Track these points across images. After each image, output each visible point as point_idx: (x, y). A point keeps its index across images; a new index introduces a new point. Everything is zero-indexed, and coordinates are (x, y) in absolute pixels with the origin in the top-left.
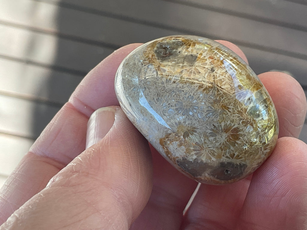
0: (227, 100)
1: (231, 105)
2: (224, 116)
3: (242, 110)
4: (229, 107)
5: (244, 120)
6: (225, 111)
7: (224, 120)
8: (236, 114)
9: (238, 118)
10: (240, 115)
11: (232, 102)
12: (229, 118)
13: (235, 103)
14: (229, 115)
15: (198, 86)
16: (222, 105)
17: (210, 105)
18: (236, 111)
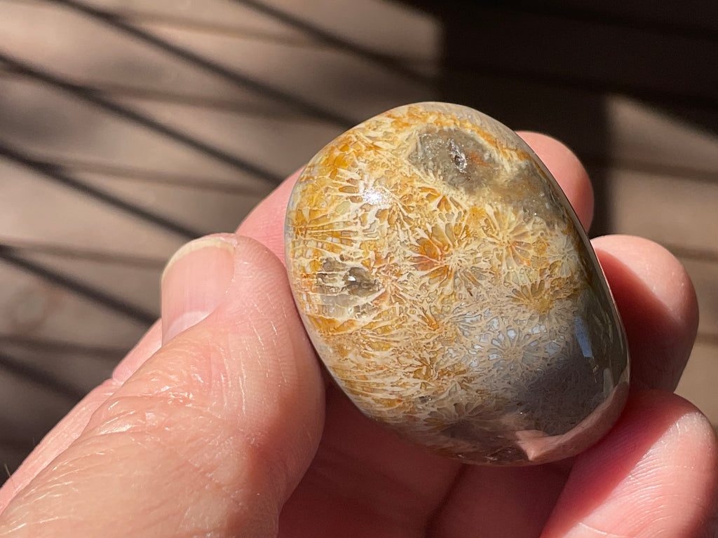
0: (420, 334)
1: (414, 321)
2: (439, 306)
3: (391, 300)
4: (420, 320)
5: (394, 277)
6: (433, 315)
7: (443, 297)
8: (410, 300)
9: (408, 288)
10: (401, 293)
11: (409, 326)
12: (429, 296)
13: (403, 323)
14: (428, 302)
15: (473, 382)
16: (434, 330)
17: (463, 339)
18: (408, 305)
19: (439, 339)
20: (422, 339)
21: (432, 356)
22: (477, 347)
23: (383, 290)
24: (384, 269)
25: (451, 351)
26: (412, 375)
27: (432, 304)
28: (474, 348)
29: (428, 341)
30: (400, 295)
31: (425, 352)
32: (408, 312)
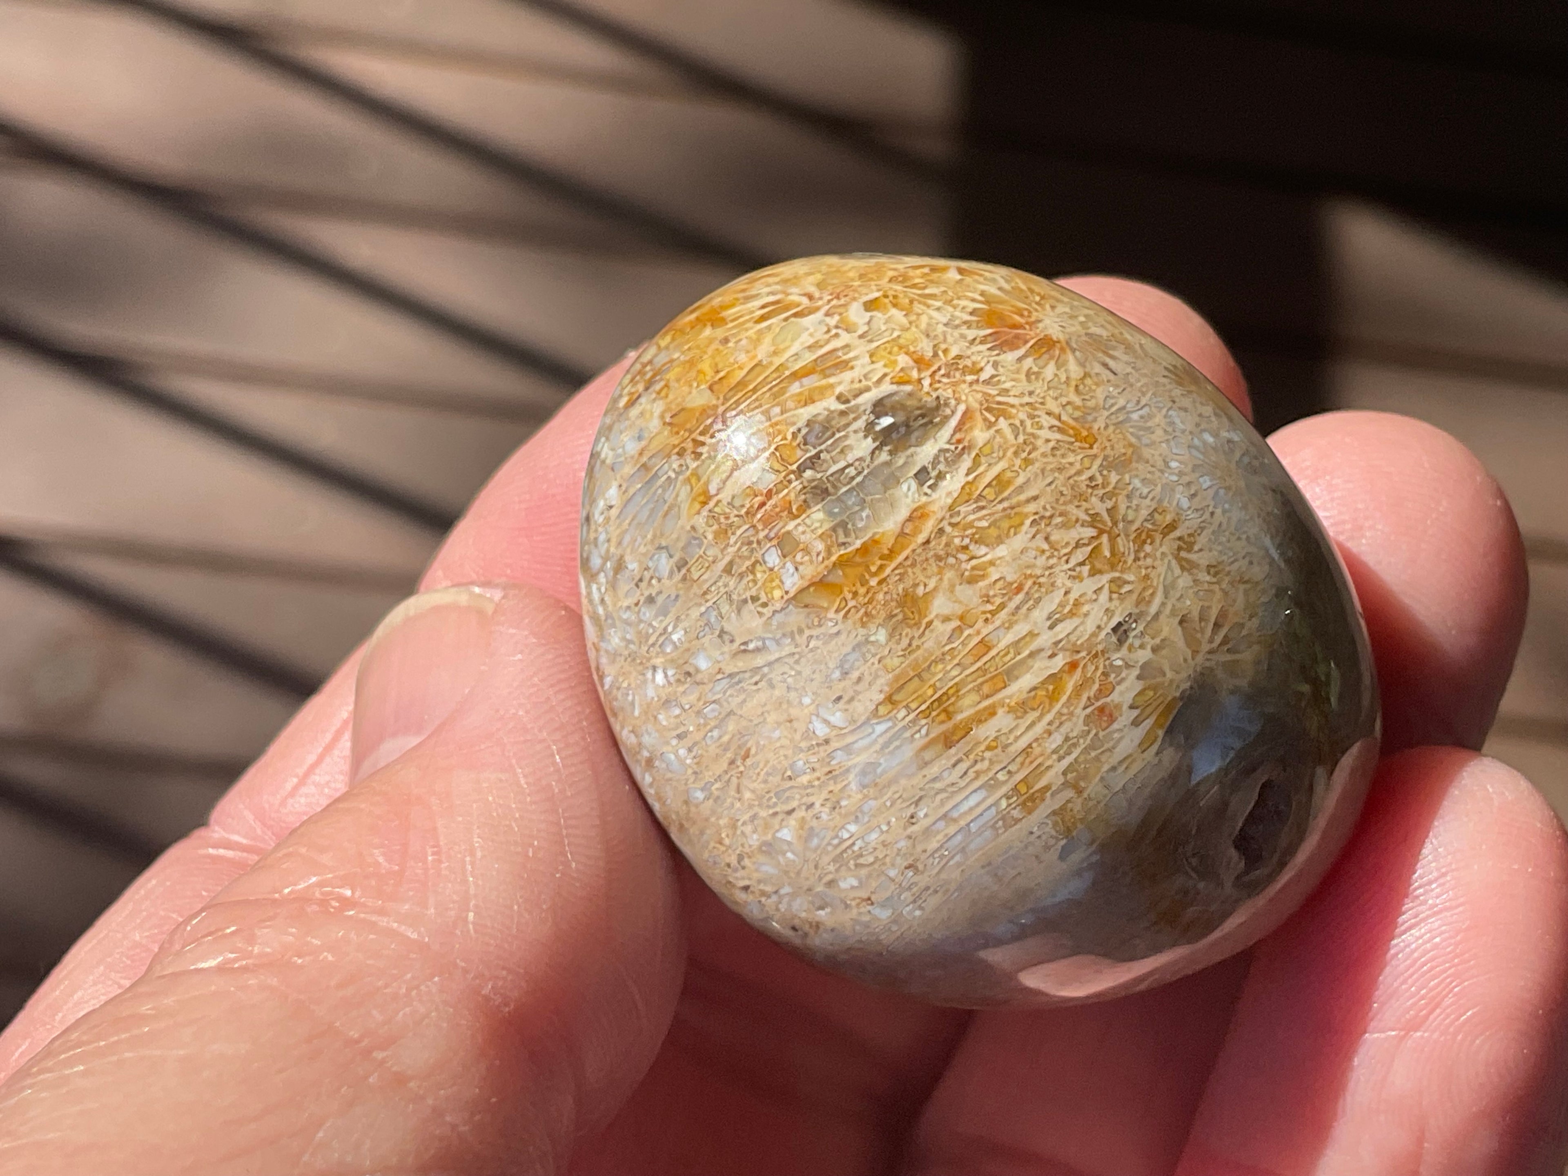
19: (1109, 465)
20: (1079, 473)
21: (1109, 504)
22: (1174, 464)
23: (962, 408)
24: (942, 372)
25: (1137, 483)
26: (1086, 569)
27: (1064, 400)
28: (1169, 468)
29: (1088, 474)
30: (999, 403)
31: (1094, 499)
32: (1029, 429)
